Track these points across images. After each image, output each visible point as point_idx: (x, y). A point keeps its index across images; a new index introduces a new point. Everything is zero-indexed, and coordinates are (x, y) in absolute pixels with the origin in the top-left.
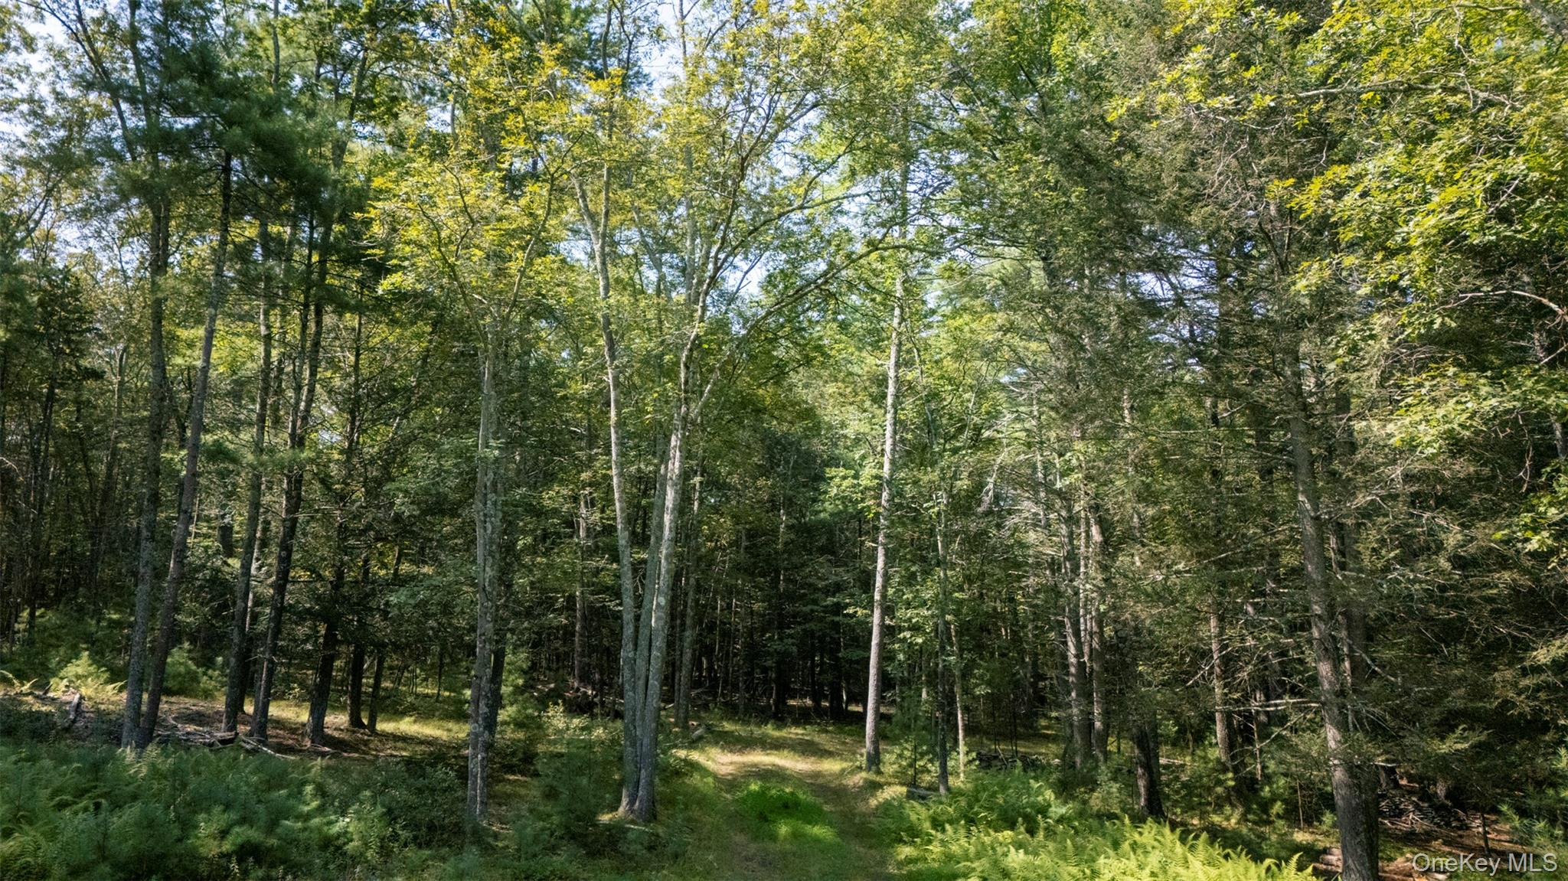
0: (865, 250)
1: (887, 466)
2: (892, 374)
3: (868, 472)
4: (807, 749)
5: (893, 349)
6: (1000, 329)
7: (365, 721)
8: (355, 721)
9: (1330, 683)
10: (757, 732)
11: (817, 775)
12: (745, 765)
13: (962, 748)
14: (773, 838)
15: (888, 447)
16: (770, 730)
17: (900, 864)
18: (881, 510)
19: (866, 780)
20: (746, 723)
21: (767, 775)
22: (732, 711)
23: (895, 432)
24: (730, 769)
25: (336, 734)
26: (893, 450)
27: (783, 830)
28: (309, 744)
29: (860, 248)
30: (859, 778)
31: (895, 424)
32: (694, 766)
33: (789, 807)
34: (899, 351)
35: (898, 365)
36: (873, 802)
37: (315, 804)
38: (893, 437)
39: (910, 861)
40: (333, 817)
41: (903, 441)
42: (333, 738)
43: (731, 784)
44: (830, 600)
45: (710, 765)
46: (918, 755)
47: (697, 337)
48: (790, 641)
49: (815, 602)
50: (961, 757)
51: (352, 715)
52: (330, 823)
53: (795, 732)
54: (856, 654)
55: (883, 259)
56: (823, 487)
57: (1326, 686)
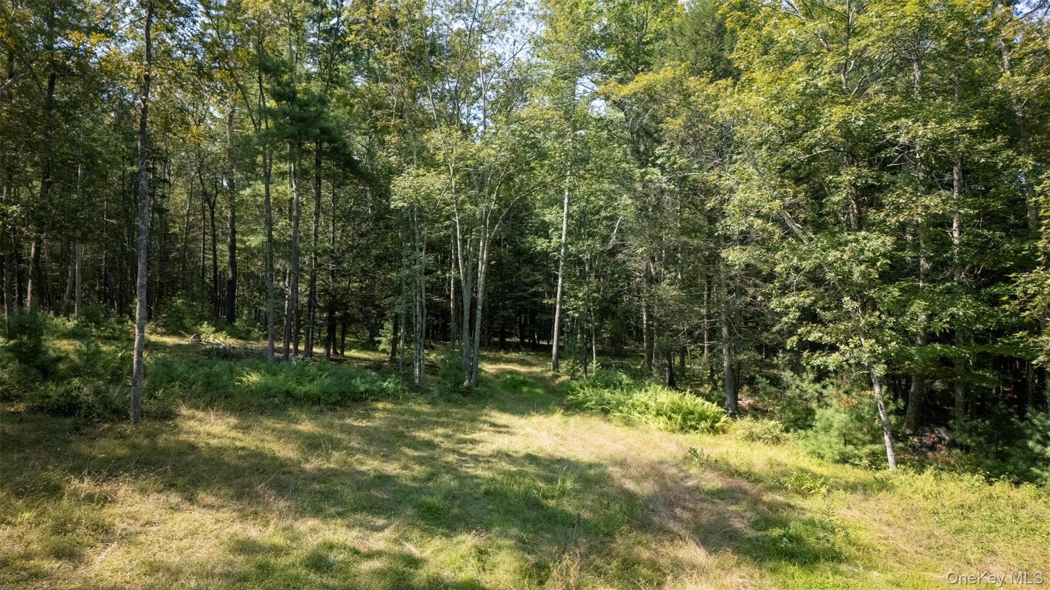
1: (563, 237)
3: (555, 240)
4: (523, 363)
7: (339, 352)
10: (498, 355)
11: (531, 373)
12: (499, 369)
13: (594, 361)
15: (564, 227)
16: (503, 354)
17: (568, 401)
18: (561, 257)
19: (553, 374)
21: (511, 372)
23: (568, 221)
24: (494, 371)
26: (567, 229)
27: (525, 390)
30: (550, 374)
31: (568, 217)
33: (524, 383)
36: (557, 382)
38: (567, 223)
41: (571, 224)
43: (498, 376)
44: (531, 290)
45: (486, 369)
46: (575, 363)
50: (594, 365)
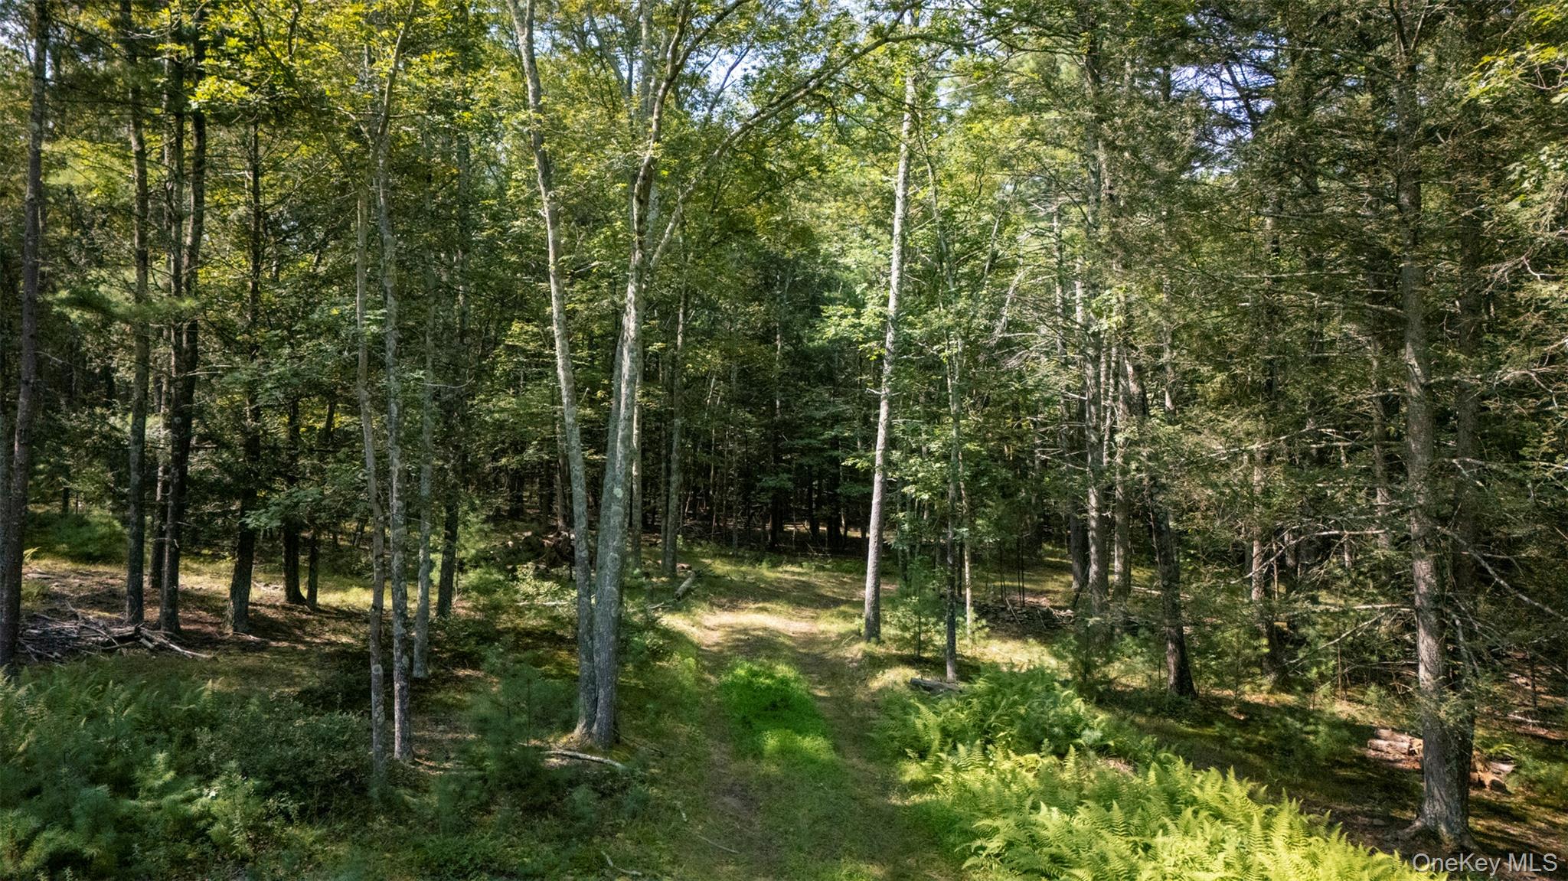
0: (872, 41)
1: (892, 303)
2: (900, 193)
3: (871, 309)
4: (803, 597)
5: (902, 164)
6: (1024, 134)
7: (305, 593)
8: (293, 594)
9: (1429, 585)
10: (751, 573)
11: (812, 640)
12: (733, 630)
14: (758, 754)
15: (894, 279)
16: (767, 572)
17: (905, 791)
18: (885, 353)
19: (866, 655)
20: (739, 560)
21: (757, 644)
22: (727, 543)
23: (902, 263)
24: (716, 637)
25: (270, 613)
26: (900, 284)
27: (771, 741)
28: (231, 632)
29: (864, 39)
30: (857, 650)
31: (902, 253)
32: (675, 638)
33: (778, 705)
34: (908, 166)
35: (907, 183)
36: (873, 687)
37: (170, 775)
38: (900, 269)
39: (917, 787)
40: (194, 791)
41: (911, 271)
42: (265, 618)
43: (716, 660)
44: (829, 434)
45: (695, 634)
47: (653, 161)
48: (786, 476)
49: (812, 435)
50: (969, 623)
51: (288, 590)
52: (190, 800)
53: (789, 572)
54: (856, 490)
55: (893, 54)
56: (819, 325)
57: (1423, 588)
